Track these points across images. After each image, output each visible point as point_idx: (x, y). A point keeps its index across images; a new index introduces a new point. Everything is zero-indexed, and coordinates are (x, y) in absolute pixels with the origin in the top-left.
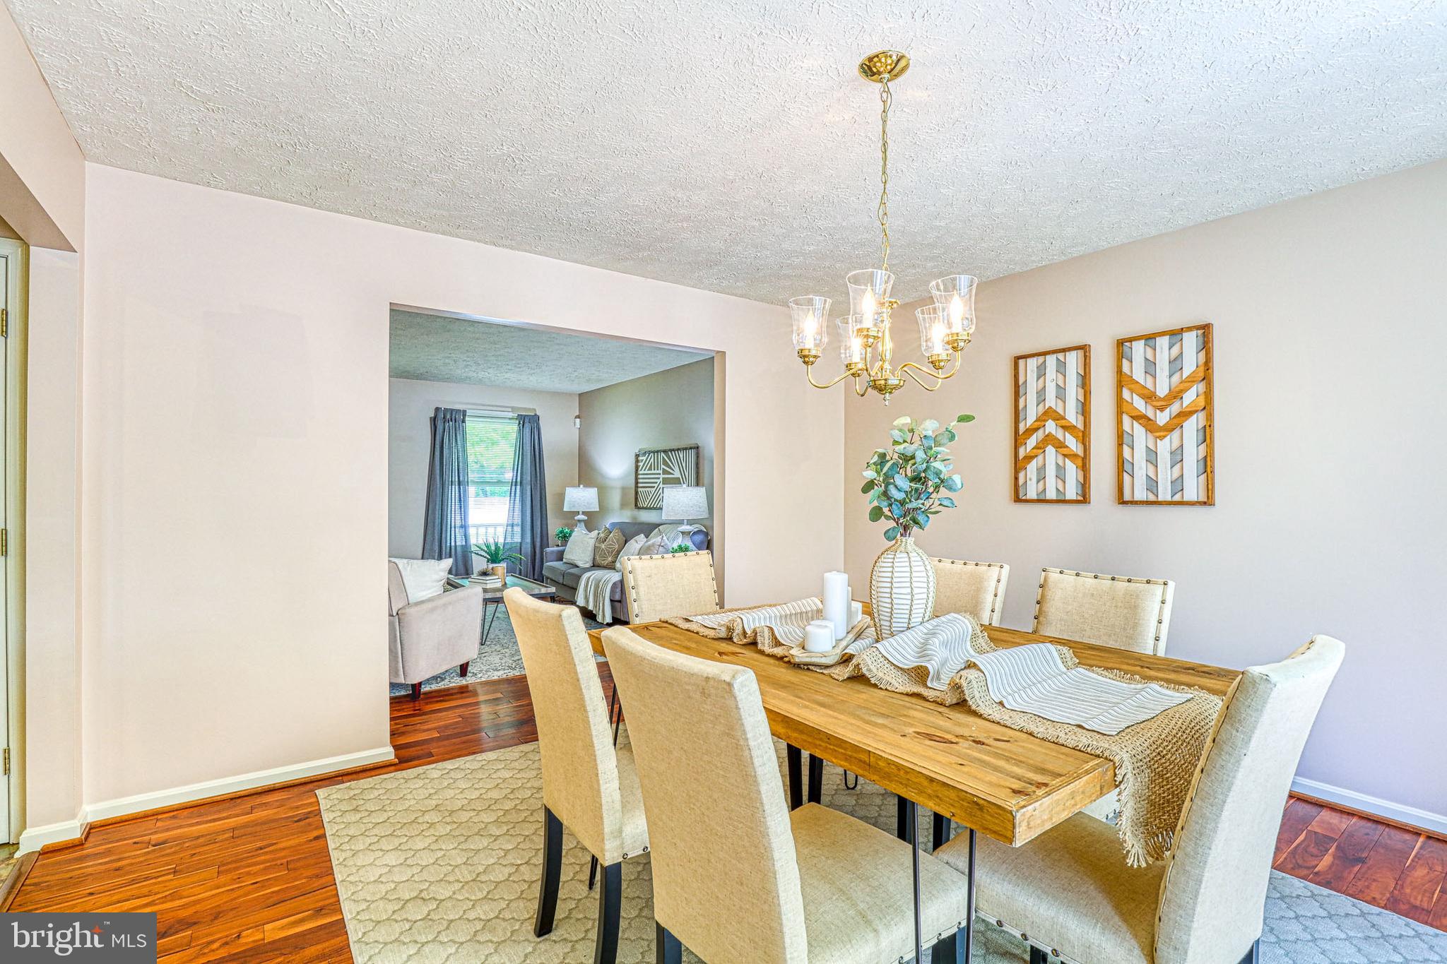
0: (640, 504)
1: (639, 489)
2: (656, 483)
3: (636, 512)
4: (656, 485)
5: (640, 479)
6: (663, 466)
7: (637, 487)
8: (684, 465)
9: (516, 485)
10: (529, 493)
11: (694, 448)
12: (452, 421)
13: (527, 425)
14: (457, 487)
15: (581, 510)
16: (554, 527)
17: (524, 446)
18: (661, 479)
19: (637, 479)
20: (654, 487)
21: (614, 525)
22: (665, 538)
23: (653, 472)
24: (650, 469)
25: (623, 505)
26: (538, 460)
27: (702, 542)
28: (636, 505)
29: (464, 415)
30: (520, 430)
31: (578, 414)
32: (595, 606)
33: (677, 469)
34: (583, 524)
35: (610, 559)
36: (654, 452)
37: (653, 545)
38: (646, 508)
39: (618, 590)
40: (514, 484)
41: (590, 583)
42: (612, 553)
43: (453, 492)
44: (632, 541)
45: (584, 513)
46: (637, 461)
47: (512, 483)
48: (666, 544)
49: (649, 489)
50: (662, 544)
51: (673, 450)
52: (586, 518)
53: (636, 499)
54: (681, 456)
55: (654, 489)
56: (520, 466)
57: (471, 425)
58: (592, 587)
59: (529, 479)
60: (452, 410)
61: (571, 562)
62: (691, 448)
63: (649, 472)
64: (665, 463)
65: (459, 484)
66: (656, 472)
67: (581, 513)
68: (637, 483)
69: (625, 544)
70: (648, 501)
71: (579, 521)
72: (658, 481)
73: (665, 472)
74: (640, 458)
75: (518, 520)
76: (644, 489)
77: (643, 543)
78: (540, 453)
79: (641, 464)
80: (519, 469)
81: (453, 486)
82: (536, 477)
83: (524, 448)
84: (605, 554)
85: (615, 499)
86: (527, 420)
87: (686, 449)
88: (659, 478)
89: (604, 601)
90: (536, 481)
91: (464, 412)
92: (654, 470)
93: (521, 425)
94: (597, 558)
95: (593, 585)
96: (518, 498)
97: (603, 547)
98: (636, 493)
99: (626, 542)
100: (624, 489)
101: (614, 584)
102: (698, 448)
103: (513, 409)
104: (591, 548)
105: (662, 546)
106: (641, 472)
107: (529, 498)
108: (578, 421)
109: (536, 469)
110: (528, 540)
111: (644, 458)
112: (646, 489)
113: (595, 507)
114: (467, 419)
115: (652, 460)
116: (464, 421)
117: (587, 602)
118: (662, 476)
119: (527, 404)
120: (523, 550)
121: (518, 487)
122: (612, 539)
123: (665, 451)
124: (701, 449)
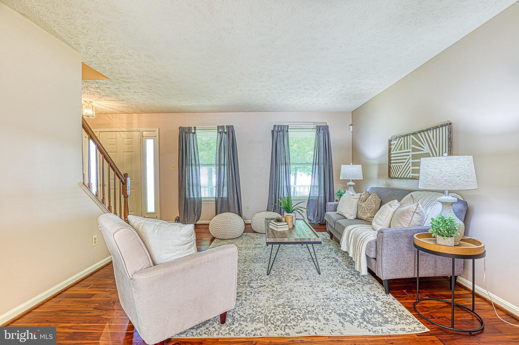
0: (392, 175)
1: (392, 165)
2: (406, 159)
3: (389, 181)
4: (406, 161)
5: (391, 157)
6: (412, 146)
7: (390, 163)
8: (434, 142)
9: (316, 165)
10: (322, 169)
11: (447, 125)
12: (281, 131)
13: (321, 131)
14: (284, 166)
15: (351, 179)
16: (337, 188)
17: (320, 143)
18: (411, 156)
19: (390, 157)
20: (404, 162)
21: (373, 189)
22: (420, 206)
23: (403, 151)
24: (401, 149)
25: (380, 176)
26: (327, 151)
27: (461, 211)
28: (389, 176)
29: (288, 128)
30: (317, 134)
31: (351, 123)
32: (354, 255)
33: (426, 146)
34: (352, 187)
35: (368, 215)
36: (404, 136)
37: (408, 211)
38: (397, 178)
39: (373, 249)
40: (314, 164)
41: (350, 236)
42: (370, 210)
43: (283, 168)
44: (387, 205)
45: (353, 181)
46: (390, 145)
47: (313, 163)
48: (421, 212)
49: (400, 164)
50: (417, 211)
51: (423, 131)
52: (354, 184)
53: (389, 172)
54: (431, 135)
55: (404, 164)
56: (318, 154)
57: (291, 134)
58: (352, 239)
59: (323, 161)
60: (281, 126)
61: (341, 213)
62: (442, 126)
63: (400, 151)
64: (414, 143)
65: (285, 165)
66: (406, 150)
67: (351, 180)
68: (390, 160)
69: (381, 206)
70: (399, 173)
71: (350, 186)
72: (408, 157)
73: (414, 150)
74: (392, 143)
75: (317, 183)
76: (395, 164)
77: (397, 207)
78: (329, 147)
79: (393, 147)
80: (317, 156)
81: (282, 166)
82: (327, 160)
83: (320, 144)
84: (365, 210)
85: (374, 172)
86: (321, 129)
87: (436, 128)
88: (409, 155)
89: (360, 254)
90: (327, 162)
91: (288, 126)
92: (404, 149)
93: (318, 132)
94: (359, 213)
95: (353, 237)
96: (317, 172)
97: (364, 205)
98: (390, 167)
99: (382, 204)
100: (380, 166)
101: (370, 243)
102: (450, 124)
103: (314, 123)
104: (355, 205)
105: (417, 213)
106: (392, 153)
107: (323, 172)
108: (351, 127)
109: (326, 156)
110: (322, 195)
111: (396, 142)
112: (397, 164)
113: (360, 177)
114: (289, 130)
115: (402, 142)
116: (287, 131)
117: (349, 248)
118: (411, 153)
119: (321, 120)
120: (319, 201)
121: (317, 166)
122: (371, 201)
123: (413, 134)
124: (453, 126)
